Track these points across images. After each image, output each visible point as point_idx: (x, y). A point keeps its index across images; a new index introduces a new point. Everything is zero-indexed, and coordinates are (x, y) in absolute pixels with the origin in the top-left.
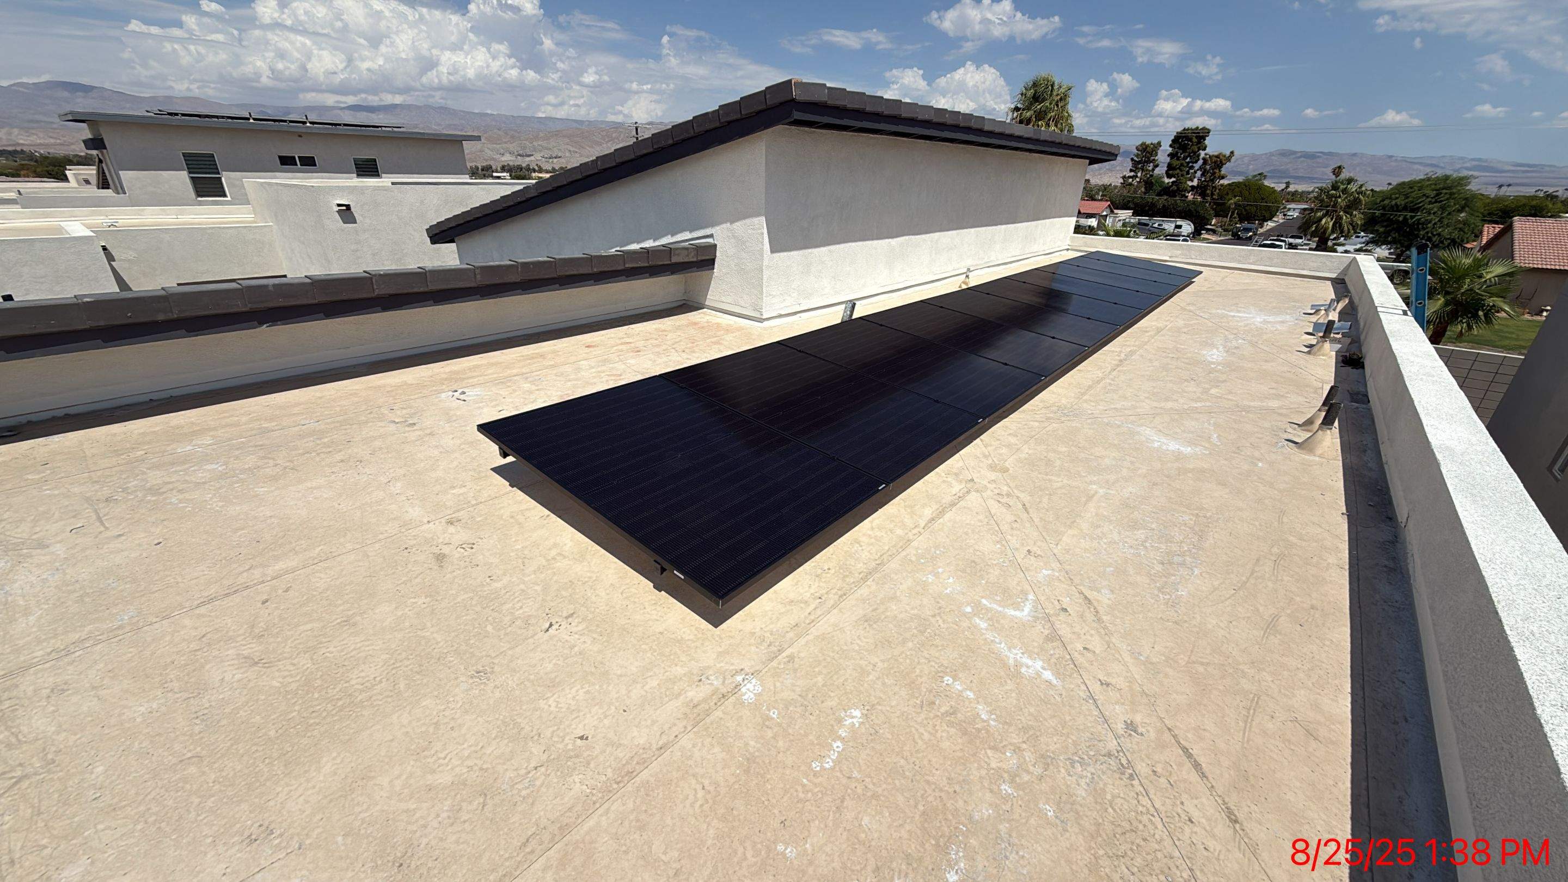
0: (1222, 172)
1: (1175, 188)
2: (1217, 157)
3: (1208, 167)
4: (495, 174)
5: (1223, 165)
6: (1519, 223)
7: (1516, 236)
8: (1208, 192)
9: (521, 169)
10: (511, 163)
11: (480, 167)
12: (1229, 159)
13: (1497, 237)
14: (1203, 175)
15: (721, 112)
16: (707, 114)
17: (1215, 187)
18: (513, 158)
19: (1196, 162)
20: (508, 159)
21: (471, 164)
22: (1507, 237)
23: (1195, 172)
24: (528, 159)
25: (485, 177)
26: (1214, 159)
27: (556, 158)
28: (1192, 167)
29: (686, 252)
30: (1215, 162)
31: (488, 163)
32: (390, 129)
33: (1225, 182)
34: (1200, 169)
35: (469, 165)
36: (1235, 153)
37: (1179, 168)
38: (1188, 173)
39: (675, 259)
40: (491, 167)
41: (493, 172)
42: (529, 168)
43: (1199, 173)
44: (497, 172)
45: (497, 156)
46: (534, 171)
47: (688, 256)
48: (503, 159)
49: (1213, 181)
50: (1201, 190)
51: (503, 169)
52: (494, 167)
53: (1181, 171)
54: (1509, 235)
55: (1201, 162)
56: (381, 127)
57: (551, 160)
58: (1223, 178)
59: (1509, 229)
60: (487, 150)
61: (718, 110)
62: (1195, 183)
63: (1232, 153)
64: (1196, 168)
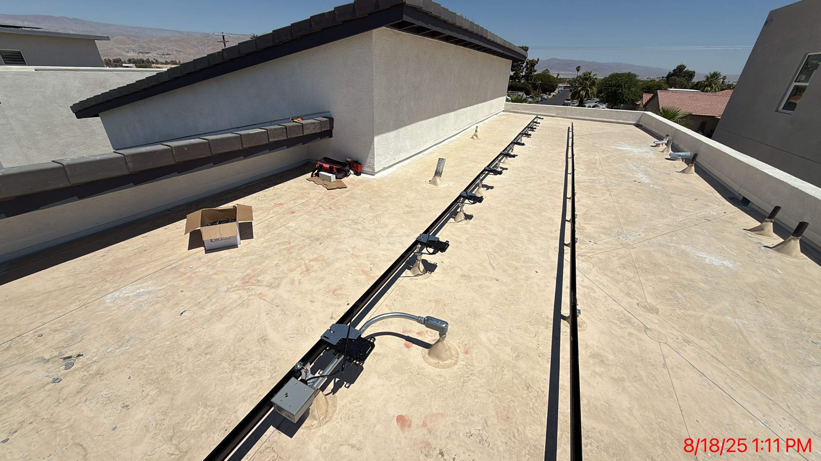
0: (535, 69)
1: (515, 76)
2: (532, 61)
3: (529, 66)
4: (124, 65)
5: (535, 65)
6: (660, 94)
7: (660, 99)
8: (529, 78)
9: (143, 62)
10: (135, 58)
11: (112, 60)
12: (537, 62)
13: (651, 99)
14: (527, 70)
15: (336, 13)
16: (324, 14)
17: (532, 76)
18: (136, 54)
19: (523, 64)
20: (132, 55)
21: (105, 58)
22: (656, 98)
23: (523, 69)
24: (147, 55)
25: (116, 66)
26: (531, 62)
27: (167, 55)
28: (522, 66)
29: (313, 126)
30: (532, 64)
31: (118, 57)
32: (30, 29)
33: (535, 73)
34: (525, 67)
35: (103, 58)
36: (540, 59)
37: (516, 67)
38: (520, 69)
39: (306, 132)
40: (121, 60)
41: (122, 63)
42: (149, 61)
43: (525, 69)
44: (125, 63)
45: (124, 53)
46: (153, 63)
47: (314, 129)
48: (129, 55)
49: (531, 73)
50: (526, 77)
51: (130, 61)
52: (123, 60)
53: (517, 68)
54: (656, 97)
55: (525, 64)
56: (21, 27)
57: (164, 56)
58: (535, 71)
59: (656, 95)
60: (115, 49)
61: (334, 11)
62: (524, 74)
63: (538, 59)
64: (524, 67)
